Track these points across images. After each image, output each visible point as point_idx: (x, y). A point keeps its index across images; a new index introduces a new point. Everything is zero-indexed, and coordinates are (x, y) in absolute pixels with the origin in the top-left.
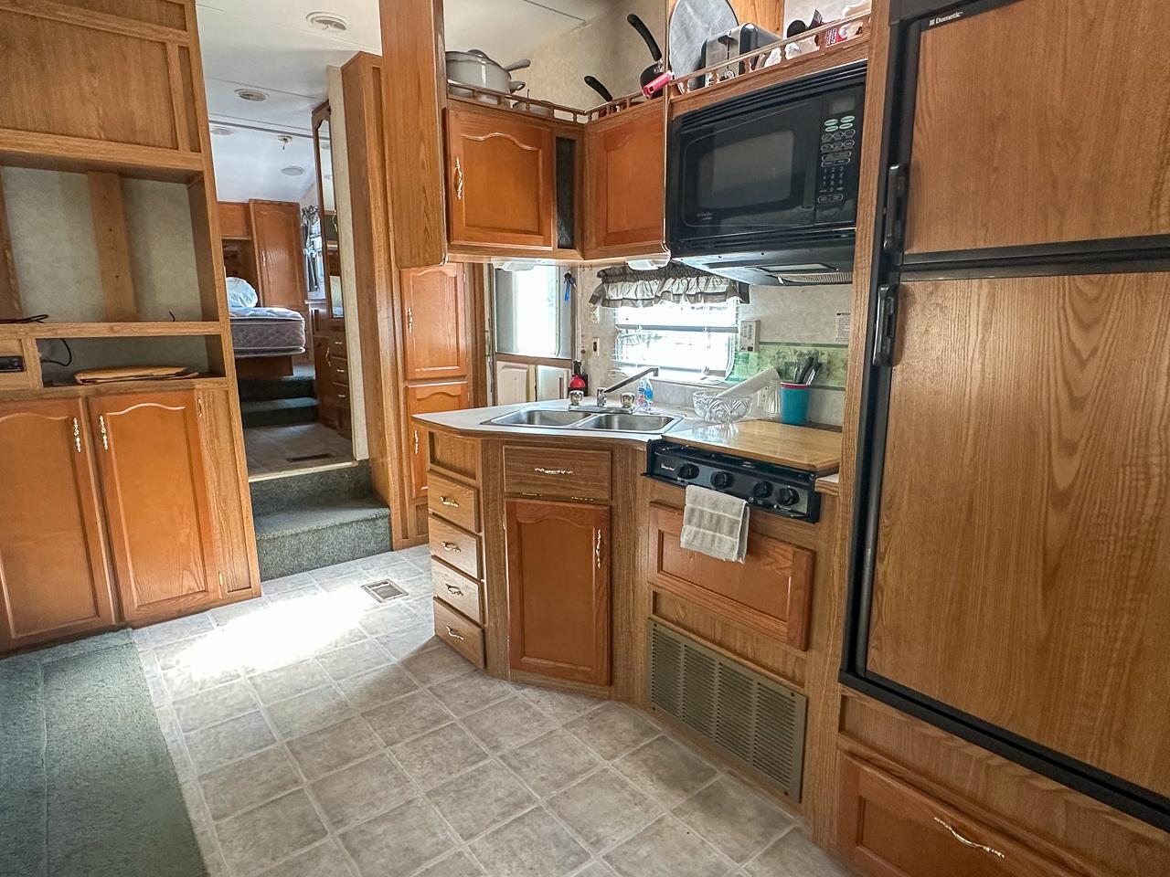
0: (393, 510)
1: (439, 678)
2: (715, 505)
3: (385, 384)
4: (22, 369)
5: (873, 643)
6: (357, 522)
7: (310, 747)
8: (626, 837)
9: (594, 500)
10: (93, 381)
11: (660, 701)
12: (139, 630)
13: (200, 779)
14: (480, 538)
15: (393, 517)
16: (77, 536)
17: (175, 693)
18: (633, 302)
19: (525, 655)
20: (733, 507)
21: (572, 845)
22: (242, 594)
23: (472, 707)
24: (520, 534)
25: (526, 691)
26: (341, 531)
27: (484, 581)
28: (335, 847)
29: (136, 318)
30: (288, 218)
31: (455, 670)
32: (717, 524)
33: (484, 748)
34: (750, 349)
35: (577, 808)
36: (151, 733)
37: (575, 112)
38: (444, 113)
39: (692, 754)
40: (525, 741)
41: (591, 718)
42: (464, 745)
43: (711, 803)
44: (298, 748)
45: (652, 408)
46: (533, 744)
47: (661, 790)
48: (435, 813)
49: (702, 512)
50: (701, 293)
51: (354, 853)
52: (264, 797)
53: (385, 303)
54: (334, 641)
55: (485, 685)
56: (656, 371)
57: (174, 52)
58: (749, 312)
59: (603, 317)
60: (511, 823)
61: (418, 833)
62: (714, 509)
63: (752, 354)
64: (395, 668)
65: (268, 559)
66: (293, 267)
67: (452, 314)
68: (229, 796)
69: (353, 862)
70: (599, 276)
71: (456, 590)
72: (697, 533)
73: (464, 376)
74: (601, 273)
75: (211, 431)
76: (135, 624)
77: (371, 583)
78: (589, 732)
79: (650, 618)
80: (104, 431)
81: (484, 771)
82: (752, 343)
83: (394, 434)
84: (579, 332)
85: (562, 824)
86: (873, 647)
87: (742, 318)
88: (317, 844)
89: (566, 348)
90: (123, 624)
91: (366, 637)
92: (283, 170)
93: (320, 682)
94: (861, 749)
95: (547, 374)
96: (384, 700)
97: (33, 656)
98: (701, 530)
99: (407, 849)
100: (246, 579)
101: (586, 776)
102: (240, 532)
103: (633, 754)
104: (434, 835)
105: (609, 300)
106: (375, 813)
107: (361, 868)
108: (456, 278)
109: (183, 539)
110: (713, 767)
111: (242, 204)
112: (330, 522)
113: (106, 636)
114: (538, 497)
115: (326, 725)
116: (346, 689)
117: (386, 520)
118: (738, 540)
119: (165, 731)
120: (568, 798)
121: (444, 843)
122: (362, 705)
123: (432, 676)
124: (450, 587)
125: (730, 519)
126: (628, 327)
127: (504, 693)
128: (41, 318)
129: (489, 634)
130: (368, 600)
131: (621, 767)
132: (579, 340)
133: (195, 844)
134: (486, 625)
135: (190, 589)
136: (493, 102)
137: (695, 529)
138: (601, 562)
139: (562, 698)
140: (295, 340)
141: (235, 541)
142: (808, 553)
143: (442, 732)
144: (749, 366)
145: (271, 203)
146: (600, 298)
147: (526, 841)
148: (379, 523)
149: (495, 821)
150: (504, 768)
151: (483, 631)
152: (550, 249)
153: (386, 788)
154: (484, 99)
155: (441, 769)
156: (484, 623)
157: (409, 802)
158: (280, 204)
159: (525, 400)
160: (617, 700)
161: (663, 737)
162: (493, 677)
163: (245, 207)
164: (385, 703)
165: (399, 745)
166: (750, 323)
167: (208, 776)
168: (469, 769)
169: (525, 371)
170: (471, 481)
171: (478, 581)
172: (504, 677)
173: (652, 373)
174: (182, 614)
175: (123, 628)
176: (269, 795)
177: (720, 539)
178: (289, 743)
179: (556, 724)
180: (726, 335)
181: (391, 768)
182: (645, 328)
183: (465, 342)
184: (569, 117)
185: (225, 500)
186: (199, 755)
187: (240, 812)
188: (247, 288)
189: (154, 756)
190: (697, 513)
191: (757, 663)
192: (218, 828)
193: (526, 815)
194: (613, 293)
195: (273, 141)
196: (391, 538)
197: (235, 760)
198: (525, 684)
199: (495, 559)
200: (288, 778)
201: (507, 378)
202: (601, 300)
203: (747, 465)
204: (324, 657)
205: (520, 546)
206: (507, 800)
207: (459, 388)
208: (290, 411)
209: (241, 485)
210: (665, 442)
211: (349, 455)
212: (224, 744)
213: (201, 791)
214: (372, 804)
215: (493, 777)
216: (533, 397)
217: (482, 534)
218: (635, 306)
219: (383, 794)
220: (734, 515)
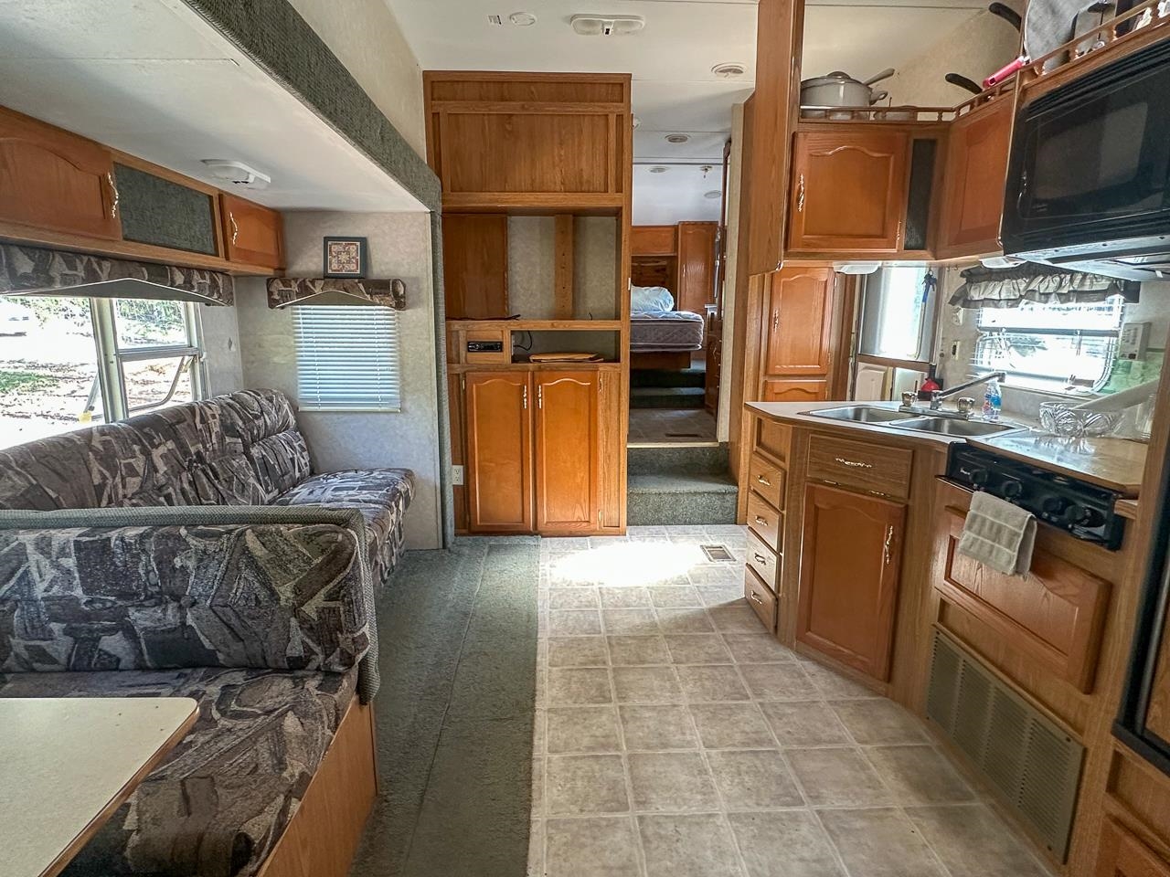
0: (741, 488)
1: (734, 630)
2: (998, 514)
3: (747, 377)
4: (501, 351)
5: (1156, 698)
6: (709, 493)
7: (622, 645)
8: (846, 806)
9: (892, 496)
10: (539, 361)
11: (935, 713)
12: (545, 539)
13: (550, 639)
14: (783, 515)
15: (740, 494)
16: (517, 464)
17: (553, 584)
18: (995, 303)
19: (810, 630)
20: (1015, 518)
21: (792, 790)
22: (613, 530)
23: (753, 660)
24: (816, 516)
25: (806, 663)
26: (694, 498)
27: (782, 555)
28: (614, 713)
29: (573, 317)
30: (707, 236)
31: (750, 628)
32: (997, 533)
33: (749, 692)
34: (1132, 356)
35: (810, 766)
36: (532, 603)
37: (941, 111)
38: (794, 136)
39: (953, 772)
40: (785, 699)
41: (859, 704)
42: (733, 684)
43: (955, 822)
44: (614, 642)
45: (999, 417)
46: (792, 705)
47: (902, 787)
48: (690, 720)
49: (984, 520)
50: (1074, 291)
51: (625, 721)
52: (581, 664)
53: (756, 306)
54: (663, 580)
55: (770, 646)
56: (1001, 377)
57: (612, 120)
58: (1137, 313)
59: (966, 318)
60: (747, 752)
61: (672, 728)
62: (995, 517)
63: (1135, 363)
64: (702, 612)
65: (636, 509)
66: (706, 276)
67: (819, 316)
68: (562, 656)
69: (622, 726)
70: (962, 275)
71: (762, 560)
72: (975, 540)
73: (825, 375)
74: (965, 273)
75: (606, 403)
76: (544, 534)
77: (709, 545)
78: (851, 714)
79: (934, 625)
80: (540, 396)
81: (742, 708)
82: (1136, 349)
83: (750, 422)
84: (940, 334)
85: (790, 770)
86: (1156, 703)
87: (1127, 319)
88: (603, 705)
89: (925, 351)
90: (536, 532)
91: (689, 583)
92: (706, 195)
93: (644, 605)
94: (1130, 819)
95: (904, 376)
96: (685, 631)
97: (486, 538)
98: (981, 538)
99: (660, 735)
100: (617, 521)
101: (830, 747)
102: (617, 483)
103: (888, 748)
104: (684, 734)
105: (971, 301)
106: (648, 702)
107: (625, 732)
108: (826, 281)
109: (579, 480)
110: (974, 793)
111: (674, 226)
112: (686, 489)
113: (526, 537)
114: (837, 486)
115: (636, 634)
116: (661, 615)
117: (735, 496)
118: (1016, 554)
119: (539, 604)
120: (805, 755)
121: (688, 742)
122: (667, 629)
123: (730, 626)
124: (758, 556)
125: (1011, 530)
126: (992, 330)
127: (785, 658)
128: (515, 317)
129: (781, 602)
130: (702, 557)
131: (869, 753)
132: (939, 342)
133: (535, 675)
134: (780, 595)
135: (579, 517)
136: (847, 117)
137: (974, 535)
138: (890, 559)
139: (838, 679)
140: (694, 339)
141: (613, 489)
142: (1101, 583)
143: (719, 668)
144: (1130, 376)
145: (695, 224)
146: (962, 299)
147: (754, 769)
148: (728, 497)
149: (734, 745)
150: (759, 712)
151: (777, 599)
152: (894, 251)
153: (662, 689)
154: (839, 116)
155: (708, 694)
156: (779, 592)
157: (675, 706)
158: (703, 223)
159: (879, 397)
160: (893, 699)
161: (927, 747)
162: (782, 643)
163: (676, 228)
164: (685, 634)
165: (683, 665)
166: (1136, 326)
167: (554, 639)
168: (730, 702)
169: (882, 373)
170: (781, 464)
171: (777, 554)
172: (790, 646)
173: (997, 378)
174: (571, 535)
175: (537, 535)
176: (586, 664)
177: (999, 550)
178: (609, 637)
179: (823, 699)
180: (1106, 339)
181: (671, 678)
182: (1010, 330)
183: (830, 342)
184: (933, 117)
185: (609, 456)
186: (554, 625)
187: (565, 667)
188: (667, 296)
189: (528, 616)
190: (979, 520)
191: (1038, 698)
192: (550, 672)
193: (763, 752)
194: (975, 295)
195: (697, 170)
196: (736, 513)
197: (573, 636)
198: (808, 657)
199: (794, 538)
200: (600, 658)
201: (867, 379)
202: (961, 301)
203: (1059, 480)
204: (653, 588)
205: (816, 529)
206: (751, 735)
207: (817, 386)
208: (683, 398)
209: (622, 447)
210: (969, 446)
211: (713, 437)
212: (570, 623)
213: (548, 646)
214: (648, 696)
215: (747, 715)
216: (888, 396)
217: (785, 512)
218: (996, 306)
219: (658, 693)
220: (1016, 526)
